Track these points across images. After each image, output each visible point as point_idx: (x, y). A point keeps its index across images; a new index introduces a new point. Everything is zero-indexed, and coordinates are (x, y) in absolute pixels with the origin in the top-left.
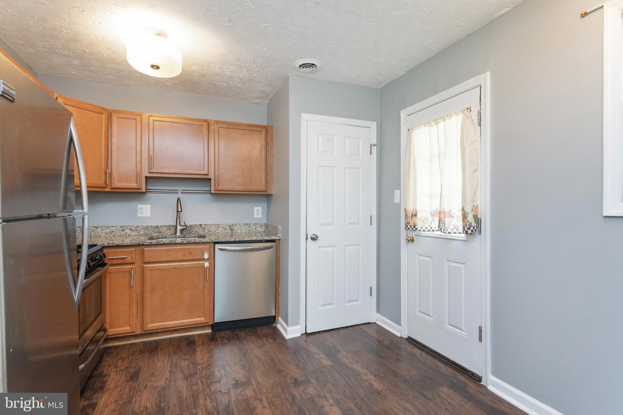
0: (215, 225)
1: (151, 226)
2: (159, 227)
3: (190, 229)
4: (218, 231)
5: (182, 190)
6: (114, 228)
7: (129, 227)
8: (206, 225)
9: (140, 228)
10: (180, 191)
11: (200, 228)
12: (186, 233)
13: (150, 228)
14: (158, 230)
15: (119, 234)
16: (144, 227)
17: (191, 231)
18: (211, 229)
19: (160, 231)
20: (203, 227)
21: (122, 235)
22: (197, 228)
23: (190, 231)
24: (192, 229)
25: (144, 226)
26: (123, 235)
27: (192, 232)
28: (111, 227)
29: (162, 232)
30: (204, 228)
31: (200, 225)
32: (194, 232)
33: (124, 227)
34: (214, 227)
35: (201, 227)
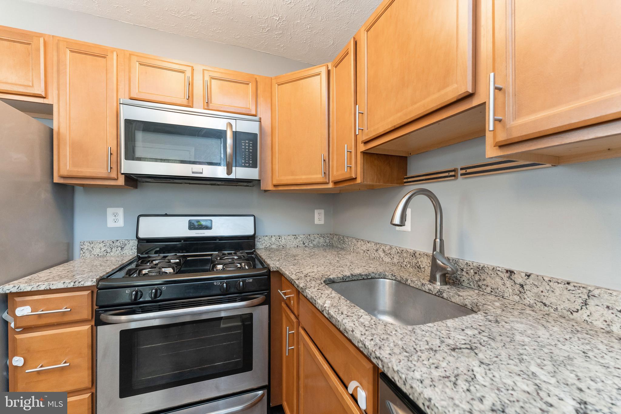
0: (570, 287)
1: (407, 252)
2: (417, 255)
3: (477, 277)
4: (583, 315)
5: (462, 169)
6: (369, 245)
7: (382, 247)
8: (529, 276)
9: (394, 251)
10: (460, 172)
11: (509, 283)
12: (468, 285)
13: (405, 255)
14: (416, 261)
15: (373, 255)
16: (399, 251)
17: (480, 283)
18: (552, 299)
19: (418, 265)
20: (519, 280)
21: (375, 258)
22: (498, 279)
23: (477, 281)
24: (484, 280)
25: (398, 248)
26: (377, 259)
27: (483, 287)
28: (367, 242)
29: (421, 266)
30: (522, 286)
31: (507, 271)
32: (489, 290)
33: (378, 246)
34: (566, 292)
35: (509, 278)
